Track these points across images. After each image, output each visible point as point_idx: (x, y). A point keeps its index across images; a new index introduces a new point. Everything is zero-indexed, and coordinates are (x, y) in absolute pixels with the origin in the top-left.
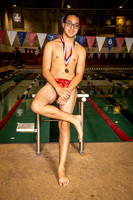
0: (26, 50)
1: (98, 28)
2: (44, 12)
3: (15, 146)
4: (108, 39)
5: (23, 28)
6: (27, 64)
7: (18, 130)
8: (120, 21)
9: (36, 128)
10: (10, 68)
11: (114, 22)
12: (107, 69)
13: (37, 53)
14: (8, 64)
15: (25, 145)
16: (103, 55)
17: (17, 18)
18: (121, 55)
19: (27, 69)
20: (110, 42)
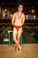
0: (8, 19)
1: (27, 13)
2: (13, 9)
3: (3, 45)
5: (7, 13)
6: (8, 22)
8: (33, 11)
10: (4, 23)
11: (31, 11)
13: (11, 19)
14: (3, 22)
15: (6, 45)
16: (28, 20)
17: (6, 10)
18: (33, 20)
19: (8, 24)
20: (30, 17)
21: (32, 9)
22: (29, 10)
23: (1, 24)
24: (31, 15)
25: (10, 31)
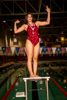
0: (20, 54)
1: (52, 43)
4: (57, 48)
5: (18, 44)
6: (20, 60)
7: (16, 96)
8: (62, 39)
9: (25, 94)
10: (12, 63)
11: (60, 40)
12: (58, 61)
13: (24, 55)
14: (11, 61)
17: (15, 40)
18: (64, 54)
19: (20, 63)
20: (58, 49)
22: (57, 38)
23: (8, 64)
24: (59, 46)
25: (27, 79)
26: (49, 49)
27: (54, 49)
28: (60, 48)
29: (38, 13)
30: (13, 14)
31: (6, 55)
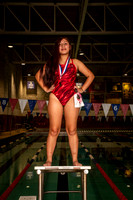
0: (38, 114)
1: (105, 93)
4: (113, 105)
5: (36, 94)
10: (22, 131)
11: (120, 88)
12: (116, 131)
14: (20, 127)
17: (31, 85)
19: (38, 132)
20: (115, 108)
21: (125, 80)
22: (115, 84)
23: (14, 133)
24: (119, 101)
26: (95, 105)
27: (106, 107)
28: (118, 105)
29: (79, 33)
30: (28, 32)
31: (10, 114)
